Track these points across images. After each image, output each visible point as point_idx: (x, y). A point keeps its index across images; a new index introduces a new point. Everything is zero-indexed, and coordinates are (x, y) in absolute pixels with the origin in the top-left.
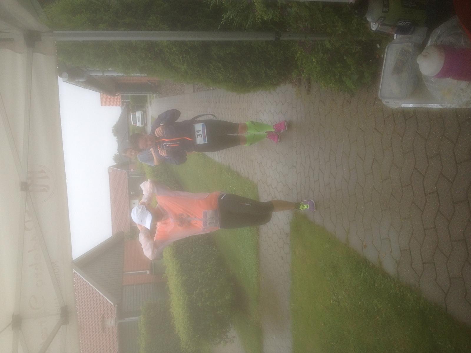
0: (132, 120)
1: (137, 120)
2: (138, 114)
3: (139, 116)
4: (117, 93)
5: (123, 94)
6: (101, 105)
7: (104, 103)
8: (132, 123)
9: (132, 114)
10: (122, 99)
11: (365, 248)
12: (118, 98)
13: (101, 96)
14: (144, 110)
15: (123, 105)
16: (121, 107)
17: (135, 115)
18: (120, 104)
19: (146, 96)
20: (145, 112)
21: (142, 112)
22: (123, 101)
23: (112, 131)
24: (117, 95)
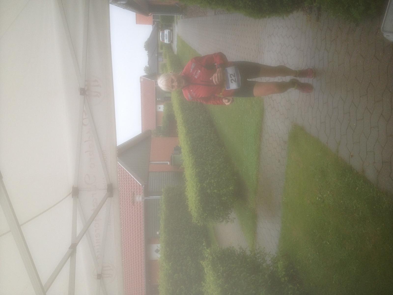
0: (161, 37)
1: (165, 38)
2: (166, 32)
3: (167, 34)
4: (149, 13)
5: (154, 15)
6: (136, 24)
7: (138, 21)
8: (161, 40)
9: (161, 32)
10: (153, 19)
11: (351, 157)
12: (150, 18)
13: (136, 15)
14: (171, 28)
15: (154, 24)
16: (152, 25)
17: (163, 33)
18: (152, 23)
19: (173, 16)
20: (172, 30)
21: (169, 30)
22: (154, 20)
23: (144, 46)
24: (149, 15)
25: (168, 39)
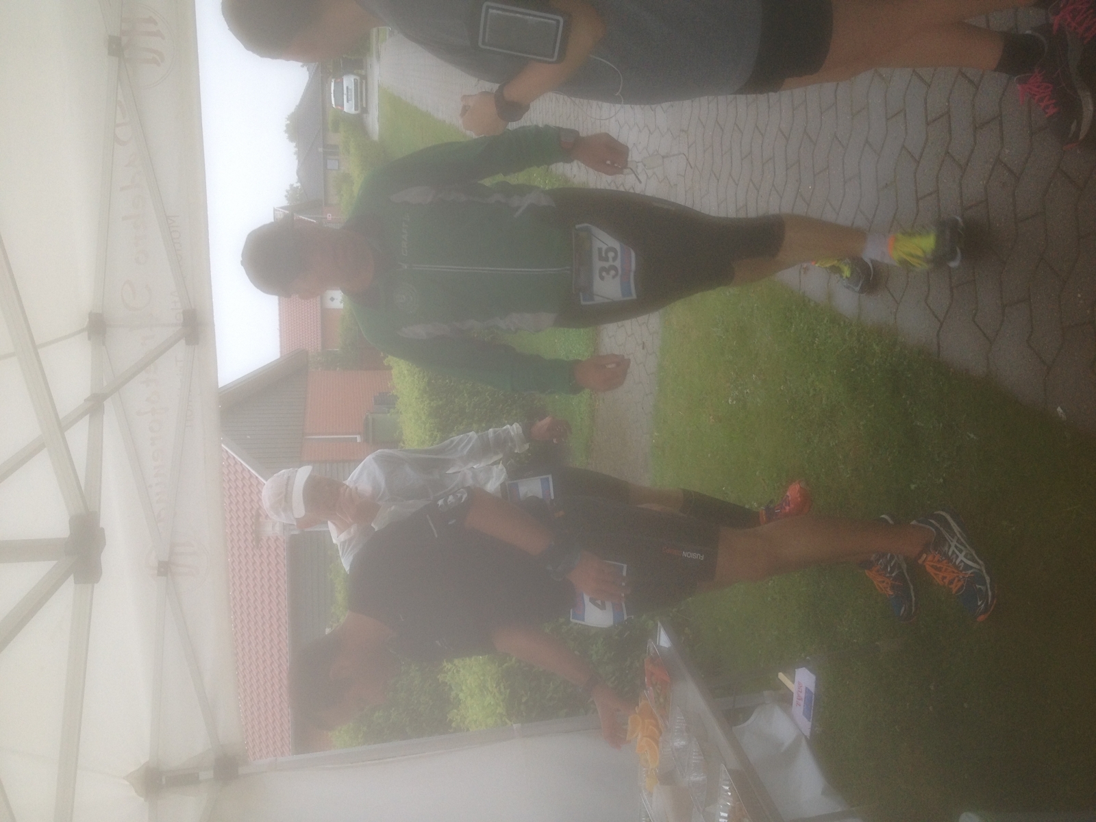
0: (332, 95)
1: (345, 97)
2: (349, 81)
3: (350, 87)
8: (333, 103)
9: (333, 80)
14: (363, 72)
17: (339, 85)
20: (364, 78)
21: (358, 78)
25: (353, 102)
